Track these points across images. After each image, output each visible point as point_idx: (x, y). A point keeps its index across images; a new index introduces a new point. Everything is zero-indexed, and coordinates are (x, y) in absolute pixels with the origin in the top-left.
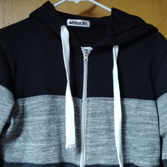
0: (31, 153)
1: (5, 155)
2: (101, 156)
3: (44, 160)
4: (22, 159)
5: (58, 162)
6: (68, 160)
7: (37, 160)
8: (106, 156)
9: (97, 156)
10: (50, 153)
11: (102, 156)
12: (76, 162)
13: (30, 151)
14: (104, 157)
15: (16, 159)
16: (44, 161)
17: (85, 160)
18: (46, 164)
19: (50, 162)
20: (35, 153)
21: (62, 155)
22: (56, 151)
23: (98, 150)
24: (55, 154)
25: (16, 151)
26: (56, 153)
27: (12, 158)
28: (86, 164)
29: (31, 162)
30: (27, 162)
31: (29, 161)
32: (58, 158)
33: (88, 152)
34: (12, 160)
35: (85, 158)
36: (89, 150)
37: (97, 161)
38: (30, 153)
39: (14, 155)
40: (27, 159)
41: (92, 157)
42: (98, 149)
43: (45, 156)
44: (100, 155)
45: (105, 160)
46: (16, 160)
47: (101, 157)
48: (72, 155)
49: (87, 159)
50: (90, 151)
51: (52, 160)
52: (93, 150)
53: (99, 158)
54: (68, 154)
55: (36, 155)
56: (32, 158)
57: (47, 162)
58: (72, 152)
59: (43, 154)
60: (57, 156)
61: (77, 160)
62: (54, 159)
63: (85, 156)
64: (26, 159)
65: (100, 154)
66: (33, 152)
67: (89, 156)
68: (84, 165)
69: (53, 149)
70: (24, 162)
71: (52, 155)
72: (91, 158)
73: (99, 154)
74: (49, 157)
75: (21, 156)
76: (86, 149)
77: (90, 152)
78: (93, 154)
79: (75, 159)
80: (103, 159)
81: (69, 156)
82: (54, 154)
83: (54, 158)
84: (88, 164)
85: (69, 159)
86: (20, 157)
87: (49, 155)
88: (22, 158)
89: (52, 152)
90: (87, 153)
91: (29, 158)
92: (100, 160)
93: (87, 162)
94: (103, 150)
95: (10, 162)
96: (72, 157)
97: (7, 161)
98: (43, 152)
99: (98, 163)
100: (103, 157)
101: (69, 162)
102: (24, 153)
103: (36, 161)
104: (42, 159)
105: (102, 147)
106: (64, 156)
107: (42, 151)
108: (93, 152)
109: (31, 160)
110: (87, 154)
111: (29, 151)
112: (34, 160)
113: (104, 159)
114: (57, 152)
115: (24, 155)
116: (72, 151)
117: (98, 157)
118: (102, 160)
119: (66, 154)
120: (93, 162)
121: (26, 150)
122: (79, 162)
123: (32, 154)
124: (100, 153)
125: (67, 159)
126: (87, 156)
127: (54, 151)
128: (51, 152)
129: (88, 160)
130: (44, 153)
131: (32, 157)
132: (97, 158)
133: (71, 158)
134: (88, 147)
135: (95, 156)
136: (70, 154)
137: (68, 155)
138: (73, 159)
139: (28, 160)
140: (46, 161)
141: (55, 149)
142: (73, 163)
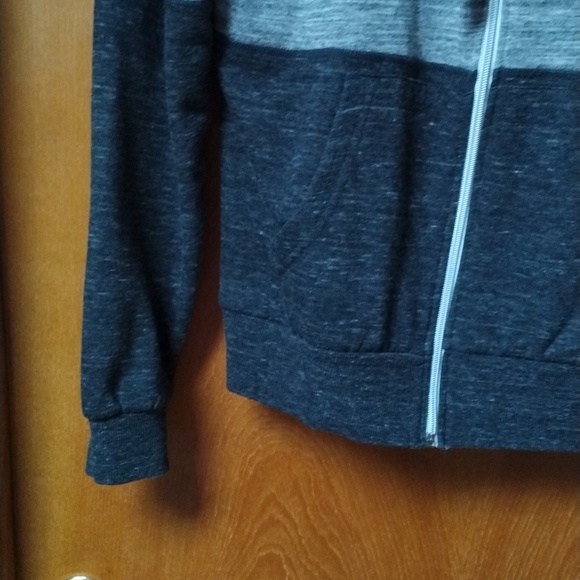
0: (319, 16)
1: (233, 14)
2: (554, 40)
3: (362, 37)
4: (285, 37)
5: (406, 54)
6: (437, 56)
7: (339, 35)
8: (574, 40)
9: (541, 40)
10: (384, 18)
11: (560, 39)
12: (463, 60)
13: (316, 11)
14: (565, 44)
15: (268, 33)
16: (363, 42)
17: (499, 52)
18: (369, 51)
19: (381, 49)
20: (333, 11)
21: (418, 34)
22: (401, 15)
23: (547, 19)
24: (397, 25)
25: (269, 6)
26: (400, 22)
27: (255, 28)
28: (498, 66)
29: (318, 46)
30: (304, 47)
31: (308, 43)
32: (407, 40)
33: (513, 26)
34: (255, 37)
35: (500, 44)
36: (517, 17)
37: (538, 56)
38: (314, 15)
39: (261, 20)
40: (304, 37)
41: (523, 42)
42: (546, 15)
43: (368, 25)
44: (552, 37)
45: (569, 55)
46: (268, 36)
47: (556, 43)
48: (450, 40)
49: (507, 48)
50: (519, 20)
51: (389, 42)
52: (530, 18)
53: (547, 47)
54: (436, 34)
55: (338, 18)
56: (323, 31)
57: (371, 47)
58: (452, 28)
59: (360, 18)
60: (402, 32)
61: (468, 53)
62: (396, 40)
63: (501, 36)
64: (299, 39)
65: (554, 33)
66: (327, 9)
67: (514, 38)
68: (493, 67)
69: (391, 6)
70: (290, 46)
71: (390, 26)
72: (518, 46)
73: (550, 33)
74: (379, 32)
75: (284, 26)
76: (506, 13)
77: (520, 23)
78: (530, 32)
79: (460, 50)
80: (561, 52)
81: (440, 42)
82: (396, 22)
83: (394, 36)
84: (507, 65)
85: (439, 53)
86: (279, 28)
87: (378, 23)
88: (286, 32)
89: (391, 16)
90: (507, 28)
91: (309, 33)
92: (549, 54)
93: (506, 58)
94: (566, 21)
95: (247, 41)
96: (450, 44)
97: (237, 38)
98: (360, 9)
99: (544, 63)
100: (560, 42)
101: (440, 61)
102: (292, 19)
103: (335, 40)
104: (357, 33)
105: (563, 8)
106: (424, 41)
107: (358, 7)
108: (528, 23)
109: (317, 39)
110: (506, 33)
111: (310, 13)
112: (327, 37)
113: (565, 51)
114: (406, 21)
115: (294, 25)
116: (451, 25)
117: (544, 45)
118: (558, 54)
119: (431, 35)
120: (524, 59)
121: (301, 9)
122: (474, 58)
123: (321, 19)
124: (551, 29)
125: (433, 52)
126: (508, 37)
127: (395, 15)
128: (387, 15)
129: (509, 51)
130: (362, 14)
131: (321, 28)
132: (539, 47)
133: (446, 48)
134: (512, 9)
135: (532, 38)
136: (444, 35)
137: (438, 38)
138: (455, 51)
139: (305, 40)
140: (367, 42)
141: (398, 8)
142: (451, 67)
